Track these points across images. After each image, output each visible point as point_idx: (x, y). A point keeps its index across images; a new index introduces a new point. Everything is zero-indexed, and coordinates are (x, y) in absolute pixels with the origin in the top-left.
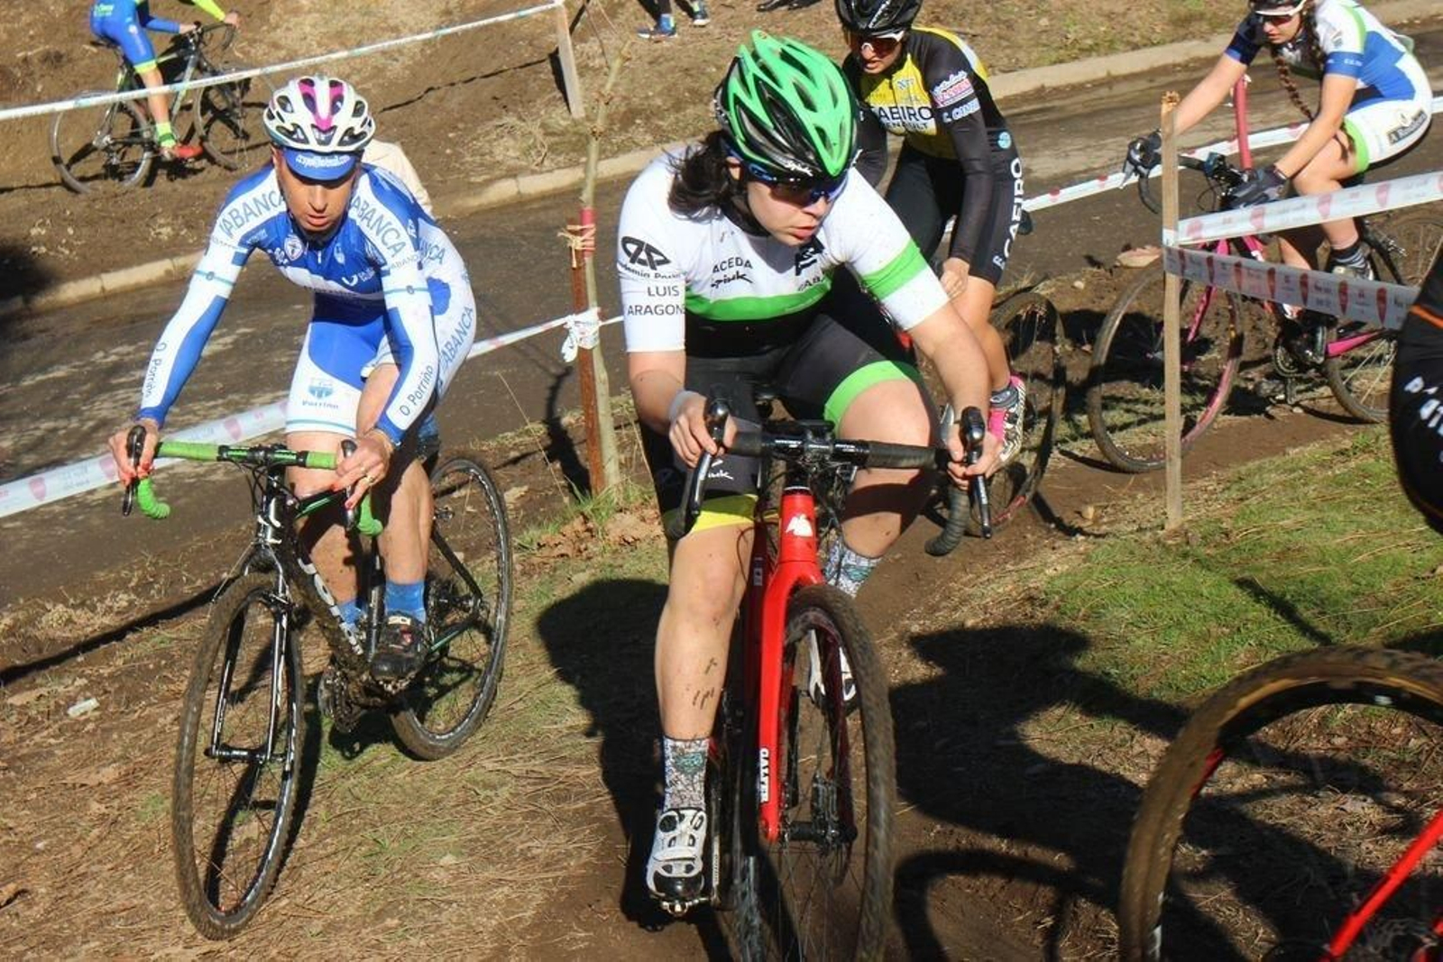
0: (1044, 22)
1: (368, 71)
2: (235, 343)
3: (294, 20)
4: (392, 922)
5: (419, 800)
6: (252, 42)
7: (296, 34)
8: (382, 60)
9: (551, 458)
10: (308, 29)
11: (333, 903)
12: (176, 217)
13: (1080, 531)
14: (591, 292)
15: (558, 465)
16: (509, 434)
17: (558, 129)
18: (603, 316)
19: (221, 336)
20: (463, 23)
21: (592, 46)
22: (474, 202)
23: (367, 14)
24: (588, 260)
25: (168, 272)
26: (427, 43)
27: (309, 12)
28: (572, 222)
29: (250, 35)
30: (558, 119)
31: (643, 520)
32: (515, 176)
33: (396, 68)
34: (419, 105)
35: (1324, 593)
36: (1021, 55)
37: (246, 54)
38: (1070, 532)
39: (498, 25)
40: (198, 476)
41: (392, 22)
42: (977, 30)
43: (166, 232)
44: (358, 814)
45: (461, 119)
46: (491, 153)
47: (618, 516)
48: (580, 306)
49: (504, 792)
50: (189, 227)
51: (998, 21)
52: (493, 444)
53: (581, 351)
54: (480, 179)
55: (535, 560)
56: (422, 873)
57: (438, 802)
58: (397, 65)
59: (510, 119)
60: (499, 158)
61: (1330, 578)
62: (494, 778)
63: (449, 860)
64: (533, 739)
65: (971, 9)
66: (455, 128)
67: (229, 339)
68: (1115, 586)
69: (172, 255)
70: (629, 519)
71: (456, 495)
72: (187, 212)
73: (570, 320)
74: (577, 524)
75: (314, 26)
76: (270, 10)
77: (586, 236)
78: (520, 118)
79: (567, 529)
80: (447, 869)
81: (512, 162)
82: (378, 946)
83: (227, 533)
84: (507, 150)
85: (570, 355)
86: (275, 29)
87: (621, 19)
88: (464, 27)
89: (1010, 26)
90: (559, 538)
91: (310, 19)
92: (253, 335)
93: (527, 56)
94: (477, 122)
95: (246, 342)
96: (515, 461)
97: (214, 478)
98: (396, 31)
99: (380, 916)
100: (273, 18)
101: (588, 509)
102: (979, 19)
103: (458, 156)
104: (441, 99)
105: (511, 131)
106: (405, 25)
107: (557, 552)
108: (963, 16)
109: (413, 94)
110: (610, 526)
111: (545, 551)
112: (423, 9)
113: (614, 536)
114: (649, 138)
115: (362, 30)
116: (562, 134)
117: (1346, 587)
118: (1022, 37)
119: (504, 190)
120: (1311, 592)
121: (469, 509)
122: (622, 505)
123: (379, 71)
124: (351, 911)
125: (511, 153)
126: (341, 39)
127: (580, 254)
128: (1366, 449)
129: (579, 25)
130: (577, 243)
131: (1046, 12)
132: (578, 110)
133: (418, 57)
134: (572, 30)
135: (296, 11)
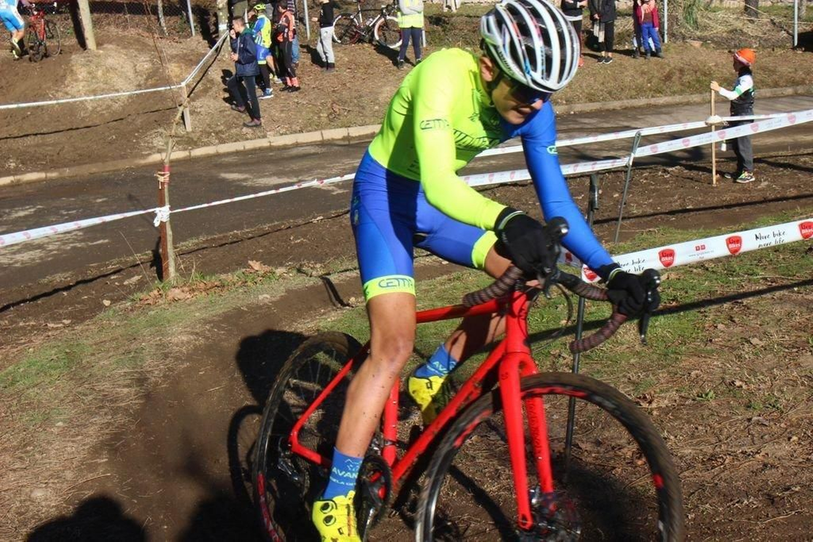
0: (377, 107)
1: (104, 107)
2: (35, 212)
3: (75, 84)
4: (28, 448)
5: (55, 399)
6: (57, 91)
7: (75, 90)
8: (111, 103)
9: (151, 266)
10: (81, 88)
11: (9, 440)
12: (18, 159)
13: (348, 305)
14: (167, 200)
15: (155, 268)
16: (139, 255)
17: (180, 135)
18: (171, 209)
19: (30, 208)
20: (145, 89)
21: (197, 103)
22: (143, 162)
23: (106, 83)
24: (166, 186)
25: (12, 182)
26: (130, 97)
27: (82, 81)
28: (160, 171)
29: (56, 88)
30: (181, 131)
31: (183, 291)
32: (160, 153)
33: (116, 106)
34: (124, 122)
35: (424, 333)
36: (367, 120)
37: (54, 96)
38: (344, 305)
39: (160, 92)
40: (9, 264)
41: (116, 88)
42: (350, 109)
43: (13, 165)
44: (29, 404)
45: (141, 128)
46: (152, 143)
47: (173, 289)
48: (162, 204)
49: (90, 398)
50: (23, 164)
51: (359, 106)
52: (131, 258)
53: (161, 222)
54: (146, 153)
55: (137, 305)
56: (48, 429)
57: (62, 400)
58: (117, 105)
59: (161, 130)
60: (155, 145)
61: (428, 328)
62: (88, 392)
63: (60, 424)
64: (109, 377)
65: (349, 100)
66: (138, 132)
67: (32, 210)
68: (348, 327)
69: (13, 175)
70: (177, 291)
71: (113, 277)
72: (22, 158)
73: (157, 210)
74: (156, 292)
75: (83, 87)
76: (65, 79)
77: (166, 176)
78: (165, 129)
79: (152, 294)
80: (58, 427)
81: (160, 147)
82: (21, 458)
83: (14, 289)
84: (158, 142)
85: (157, 223)
86: (68, 86)
87: (210, 93)
88: (145, 91)
89: (363, 108)
90: (149, 297)
91: (82, 84)
92: (43, 209)
93: (170, 105)
94: (147, 130)
95: (40, 212)
96: (138, 265)
97: (16, 265)
98: (117, 91)
99: (25, 446)
100: (66, 82)
101: (160, 286)
102: (351, 104)
103: (138, 143)
104: (134, 120)
105: (161, 134)
106: (122, 89)
107: (146, 302)
108: (346, 103)
109: (122, 117)
110: (169, 293)
111: (142, 302)
112: (129, 84)
113: (170, 297)
114: (217, 141)
115: (103, 90)
116: (182, 137)
117: (433, 331)
118: (367, 112)
119: (156, 157)
120: (420, 332)
121: (116, 283)
122: (175, 284)
123: (109, 107)
124: (15, 443)
125: (160, 143)
126: (94, 92)
127: (163, 184)
128: (458, 279)
129: (192, 95)
130: (161, 179)
131: (377, 104)
132: (189, 128)
133: (126, 102)
134: (188, 97)
135: (76, 80)
